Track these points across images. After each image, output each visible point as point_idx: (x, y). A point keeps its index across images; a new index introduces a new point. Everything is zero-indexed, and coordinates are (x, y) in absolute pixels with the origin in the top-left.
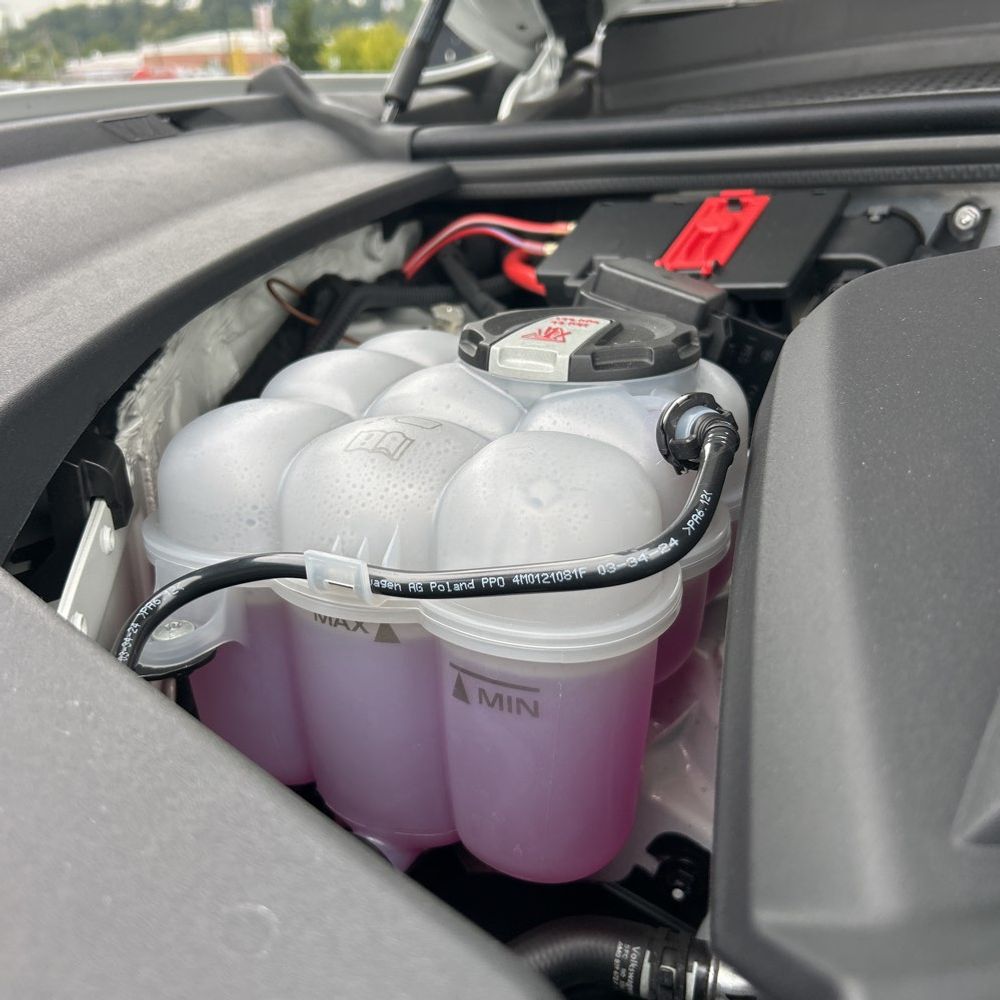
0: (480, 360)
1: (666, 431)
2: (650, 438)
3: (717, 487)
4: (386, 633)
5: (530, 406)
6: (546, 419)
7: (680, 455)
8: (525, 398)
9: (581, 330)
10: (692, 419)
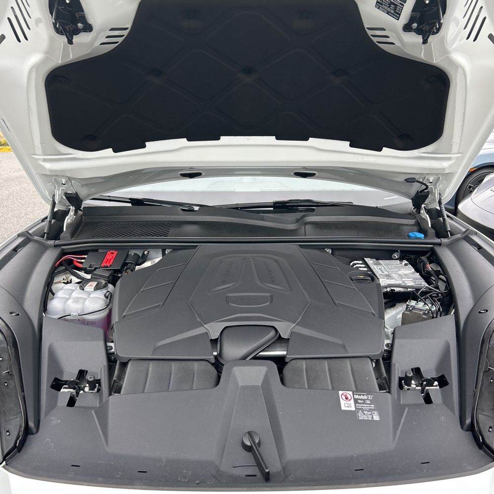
0: (83, 290)
1: (105, 295)
2: (103, 296)
3: (110, 300)
4: (79, 320)
5: (90, 294)
6: (92, 296)
7: (107, 297)
8: (89, 293)
9: (94, 284)
10: (107, 293)
